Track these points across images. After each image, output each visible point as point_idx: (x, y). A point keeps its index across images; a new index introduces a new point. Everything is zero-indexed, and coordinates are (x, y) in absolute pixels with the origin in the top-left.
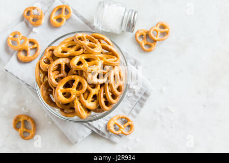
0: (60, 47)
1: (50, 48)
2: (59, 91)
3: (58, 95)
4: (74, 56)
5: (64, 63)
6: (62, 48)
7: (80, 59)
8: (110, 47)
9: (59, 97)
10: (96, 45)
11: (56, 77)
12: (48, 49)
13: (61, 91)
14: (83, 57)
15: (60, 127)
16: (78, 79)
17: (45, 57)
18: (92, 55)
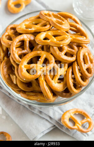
0: (24, 24)
1: (12, 26)
2: (23, 67)
3: (22, 71)
4: (39, 32)
5: (28, 40)
6: (25, 25)
7: (46, 35)
8: (78, 26)
9: (23, 73)
10: (63, 22)
11: (20, 52)
12: (10, 27)
13: (25, 67)
14: (50, 33)
15: (16, 121)
16: (44, 55)
17: (7, 34)
18: (59, 31)
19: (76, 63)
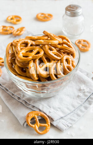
2: (21, 53)
5: (31, 43)
11: (22, 48)
19: (60, 61)
